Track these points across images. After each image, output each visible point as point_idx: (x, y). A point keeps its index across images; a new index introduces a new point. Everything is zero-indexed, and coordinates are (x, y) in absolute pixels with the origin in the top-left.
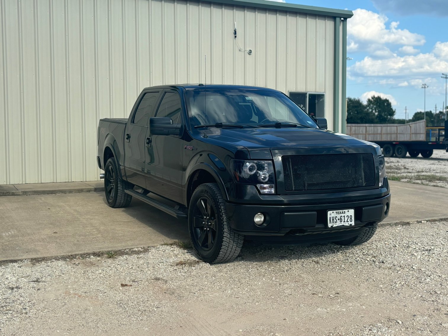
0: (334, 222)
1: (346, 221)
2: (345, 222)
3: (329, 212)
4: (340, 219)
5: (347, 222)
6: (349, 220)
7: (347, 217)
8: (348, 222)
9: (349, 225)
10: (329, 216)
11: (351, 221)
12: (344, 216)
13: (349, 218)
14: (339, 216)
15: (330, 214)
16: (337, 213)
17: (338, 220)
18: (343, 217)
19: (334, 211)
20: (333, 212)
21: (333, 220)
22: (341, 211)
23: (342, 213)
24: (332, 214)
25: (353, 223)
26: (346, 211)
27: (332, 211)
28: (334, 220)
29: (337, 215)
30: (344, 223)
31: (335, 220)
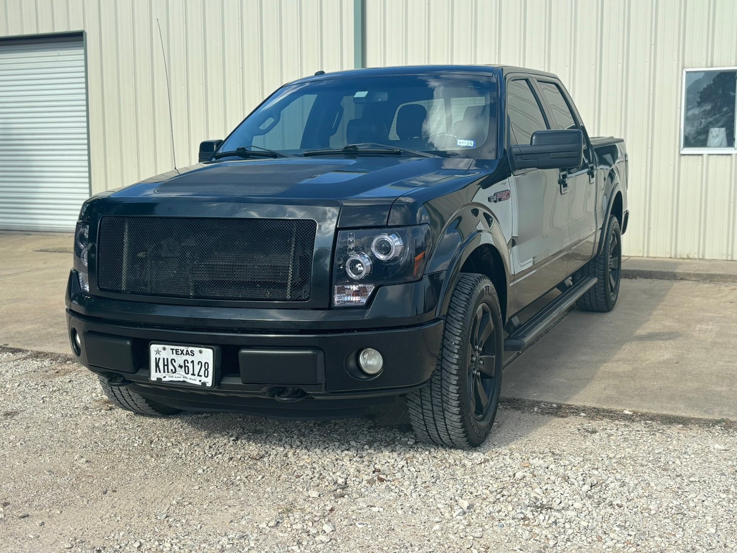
0: (170, 370)
1: (196, 373)
2: (195, 375)
3: (154, 348)
4: (184, 367)
5: (198, 375)
6: (202, 373)
7: (198, 364)
8: (201, 376)
9: (200, 384)
10: (153, 356)
11: (206, 375)
12: (192, 362)
13: (203, 368)
14: (180, 360)
15: (158, 352)
16: (174, 351)
17: (178, 369)
18: (190, 362)
19: (166, 346)
20: (164, 349)
21: (164, 365)
22: (184, 348)
23: (187, 353)
24: (163, 351)
25: (209, 381)
26: (196, 350)
27: (163, 346)
28: (167, 365)
29: (174, 356)
30: (193, 377)
31: (171, 367)
